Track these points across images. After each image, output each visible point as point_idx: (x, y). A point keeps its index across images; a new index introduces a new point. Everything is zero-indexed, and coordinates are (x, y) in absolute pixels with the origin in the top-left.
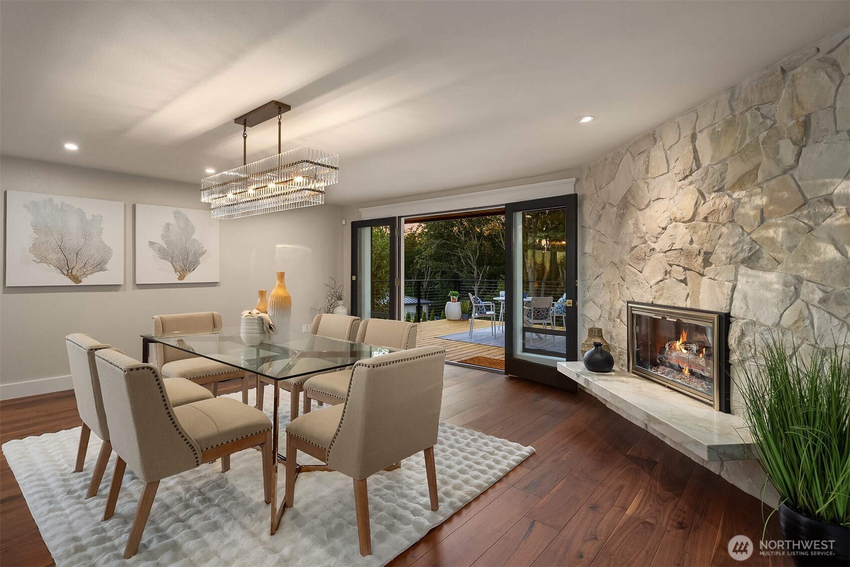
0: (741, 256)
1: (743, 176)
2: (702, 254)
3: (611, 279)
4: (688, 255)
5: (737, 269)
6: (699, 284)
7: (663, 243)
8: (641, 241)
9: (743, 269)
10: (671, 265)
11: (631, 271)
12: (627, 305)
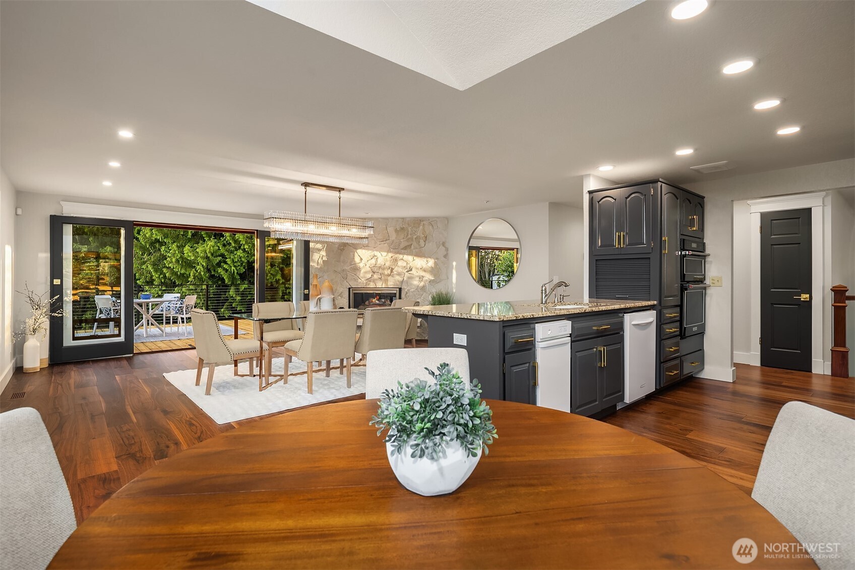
0: (407, 270)
1: (406, 246)
2: (390, 269)
3: (334, 278)
4: (384, 269)
5: (404, 273)
6: (387, 279)
7: (370, 264)
9: (406, 273)
10: (374, 273)
11: (351, 275)
12: (349, 289)
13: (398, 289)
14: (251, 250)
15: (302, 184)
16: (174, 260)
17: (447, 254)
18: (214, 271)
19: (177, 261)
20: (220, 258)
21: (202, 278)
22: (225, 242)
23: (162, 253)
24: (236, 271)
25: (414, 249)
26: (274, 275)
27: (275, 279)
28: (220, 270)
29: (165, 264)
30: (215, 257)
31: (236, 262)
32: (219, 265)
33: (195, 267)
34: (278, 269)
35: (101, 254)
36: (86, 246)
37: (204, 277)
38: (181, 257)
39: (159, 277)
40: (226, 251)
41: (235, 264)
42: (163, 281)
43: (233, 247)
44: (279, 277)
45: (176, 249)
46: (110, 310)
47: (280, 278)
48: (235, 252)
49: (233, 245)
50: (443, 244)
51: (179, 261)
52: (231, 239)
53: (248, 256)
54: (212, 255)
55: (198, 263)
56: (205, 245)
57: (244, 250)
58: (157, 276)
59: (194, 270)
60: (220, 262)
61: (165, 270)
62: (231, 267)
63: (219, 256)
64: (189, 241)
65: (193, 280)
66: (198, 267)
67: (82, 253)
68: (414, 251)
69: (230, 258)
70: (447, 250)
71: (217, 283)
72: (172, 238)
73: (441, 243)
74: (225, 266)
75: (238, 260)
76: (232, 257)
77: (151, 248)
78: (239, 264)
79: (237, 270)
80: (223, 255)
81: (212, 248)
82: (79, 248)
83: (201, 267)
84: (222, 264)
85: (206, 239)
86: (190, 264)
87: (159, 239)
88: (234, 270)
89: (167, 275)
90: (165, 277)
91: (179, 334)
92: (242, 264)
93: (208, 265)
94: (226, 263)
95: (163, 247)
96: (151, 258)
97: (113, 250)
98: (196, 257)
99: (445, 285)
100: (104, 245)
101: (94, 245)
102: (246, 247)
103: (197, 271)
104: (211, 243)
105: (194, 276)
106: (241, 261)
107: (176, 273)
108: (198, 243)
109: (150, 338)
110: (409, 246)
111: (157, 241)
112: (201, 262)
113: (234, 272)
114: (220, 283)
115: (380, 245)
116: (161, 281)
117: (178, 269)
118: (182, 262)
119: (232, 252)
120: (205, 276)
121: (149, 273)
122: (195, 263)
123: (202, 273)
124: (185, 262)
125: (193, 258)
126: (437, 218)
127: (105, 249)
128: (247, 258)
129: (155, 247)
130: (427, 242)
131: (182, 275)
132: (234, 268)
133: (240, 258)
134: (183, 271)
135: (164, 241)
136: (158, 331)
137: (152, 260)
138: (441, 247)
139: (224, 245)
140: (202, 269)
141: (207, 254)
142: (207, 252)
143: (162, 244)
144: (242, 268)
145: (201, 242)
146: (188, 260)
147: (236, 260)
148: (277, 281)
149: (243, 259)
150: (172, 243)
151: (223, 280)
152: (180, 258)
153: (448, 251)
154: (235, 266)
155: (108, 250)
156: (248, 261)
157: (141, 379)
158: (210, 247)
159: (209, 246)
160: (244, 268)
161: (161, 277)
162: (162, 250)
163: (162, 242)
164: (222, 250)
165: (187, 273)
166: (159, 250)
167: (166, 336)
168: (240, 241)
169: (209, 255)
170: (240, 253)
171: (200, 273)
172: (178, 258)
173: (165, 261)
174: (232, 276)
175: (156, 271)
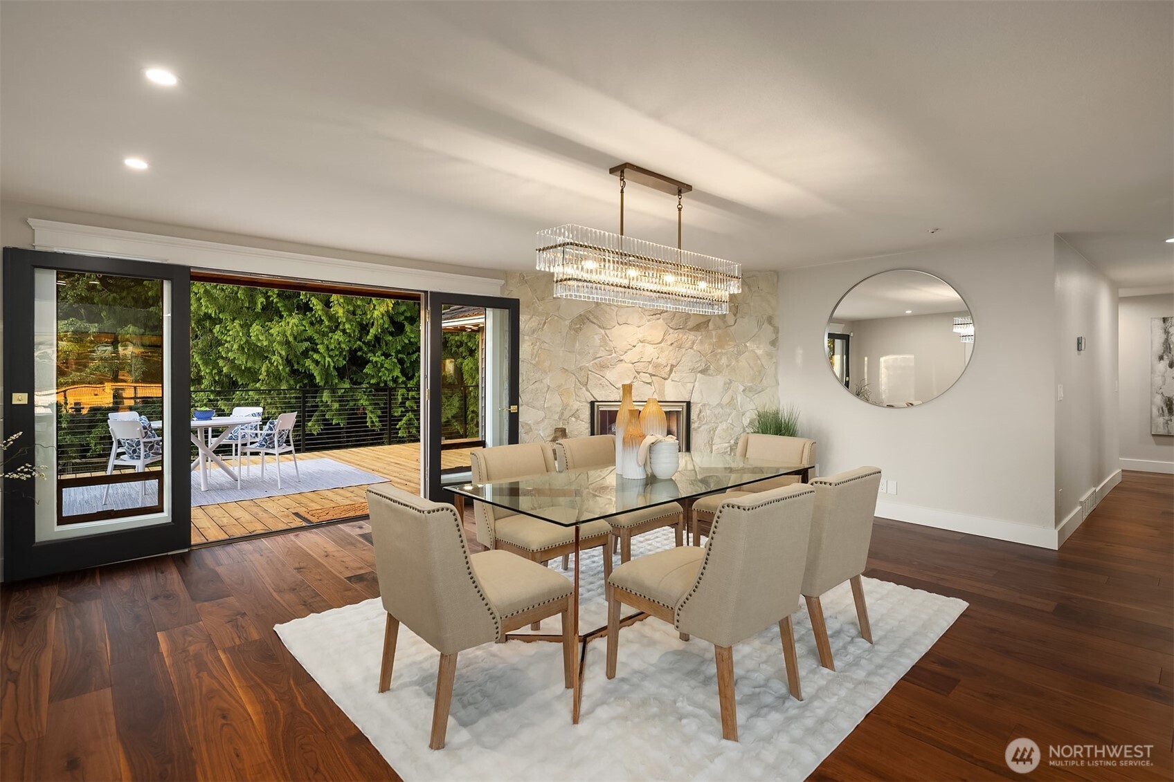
0: (700, 369)
1: (700, 324)
2: (669, 365)
3: (564, 383)
4: (657, 366)
5: (696, 375)
6: (664, 385)
7: (630, 356)
8: (607, 353)
9: (699, 375)
10: (639, 373)
11: (595, 377)
12: (592, 403)
13: (685, 404)
14: (354, 331)
15: (612, 171)
16: (235, 347)
17: (777, 338)
18: (298, 363)
19: (241, 348)
20: (307, 344)
21: (279, 374)
22: (313, 319)
23: (216, 335)
24: (332, 364)
25: (715, 329)
26: (390, 371)
27: (391, 376)
28: (308, 362)
29: (219, 352)
30: (298, 342)
31: (332, 350)
32: (305, 354)
33: (267, 357)
34: (396, 361)
35: (120, 337)
36: (96, 325)
37: (284, 374)
38: (247, 341)
39: (211, 373)
40: (316, 332)
41: (331, 353)
42: (217, 378)
43: (326, 327)
44: (397, 373)
45: (238, 328)
46: (138, 444)
47: (400, 375)
48: (330, 335)
49: (327, 323)
50: (770, 320)
51: (243, 348)
52: (323, 315)
53: (349, 341)
54: (295, 338)
55: (274, 352)
56: (283, 323)
57: (344, 331)
58: (207, 371)
59: (267, 362)
60: (307, 350)
61: (221, 363)
62: (325, 357)
63: (306, 340)
64: (257, 317)
65: (266, 378)
66: (274, 358)
67: (89, 335)
68: (714, 333)
69: (322, 343)
70: (776, 330)
71: (302, 382)
72: (232, 312)
73: (765, 317)
74: (316, 356)
75: (335, 347)
76: (326, 342)
77: (198, 328)
78: (337, 353)
79: (334, 362)
80: (310, 339)
81: (295, 328)
82: (86, 328)
83: (279, 358)
84: (310, 353)
85: (285, 314)
86: (260, 354)
87: (211, 314)
88: (329, 362)
89: (225, 370)
90: (220, 372)
91: (264, 482)
92: (341, 353)
93: (288, 355)
94: (316, 351)
95: (218, 327)
96: (197, 343)
97: (137, 331)
98: (271, 342)
99: (773, 396)
100: (123, 323)
101: (108, 324)
102: (347, 326)
103: (272, 364)
104: (293, 321)
105: (267, 371)
106: (340, 347)
107: (239, 367)
108: (271, 320)
109: (213, 494)
110: (704, 323)
111: (207, 316)
112: (279, 349)
113: (329, 365)
114: (306, 381)
115: (649, 321)
116: (214, 379)
117: (241, 360)
118: (248, 350)
119: (324, 334)
120: (285, 371)
121: (196, 367)
122: (268, 351)
123: (281, 368)
124: (253, 350)
125: (265, 343)
126: (759, 271)
127: (126, 329)
128: (348, 343)
129: (204, 327)
130: (738, 315)
131: (248, 369)
132: (330, 360)
133: (339, 344)
134: (249, 365)
135: (218, 317)
136: (223, 476)
137: (200, 346)
138: (766, 325)
139: (312, 324)
140: (281, 362)
141: (287, 337)
142: (288, 333)
143: (215, 321)
144: (341, 359)
145: (276, 318)
146: (258, 346)
147: (332, 346)
148: (395, 380)
149: (343, 346)
150: (233, 320)
151: (311, 377)
152: (245, 343)
153: (778, 332)
154: (330, 356)
155: (131, 330)
156: (350, 348)
157: (224, 651)
158: (293, 326)
159: (290, 325)
160: (344, 359)
161: (214, 372)
162: (215, 331)
163: (215, 319)
164: (310, 332)
165: (257, 367)
166: (211, 331)
167: (241, 489)
168: (338, 317)
169: (291, 339)
170: (338, 336)
171: (277, 366)
172: (242, 343)
173: (220, 349)
174: (326, 373)
175: (206, 363)
